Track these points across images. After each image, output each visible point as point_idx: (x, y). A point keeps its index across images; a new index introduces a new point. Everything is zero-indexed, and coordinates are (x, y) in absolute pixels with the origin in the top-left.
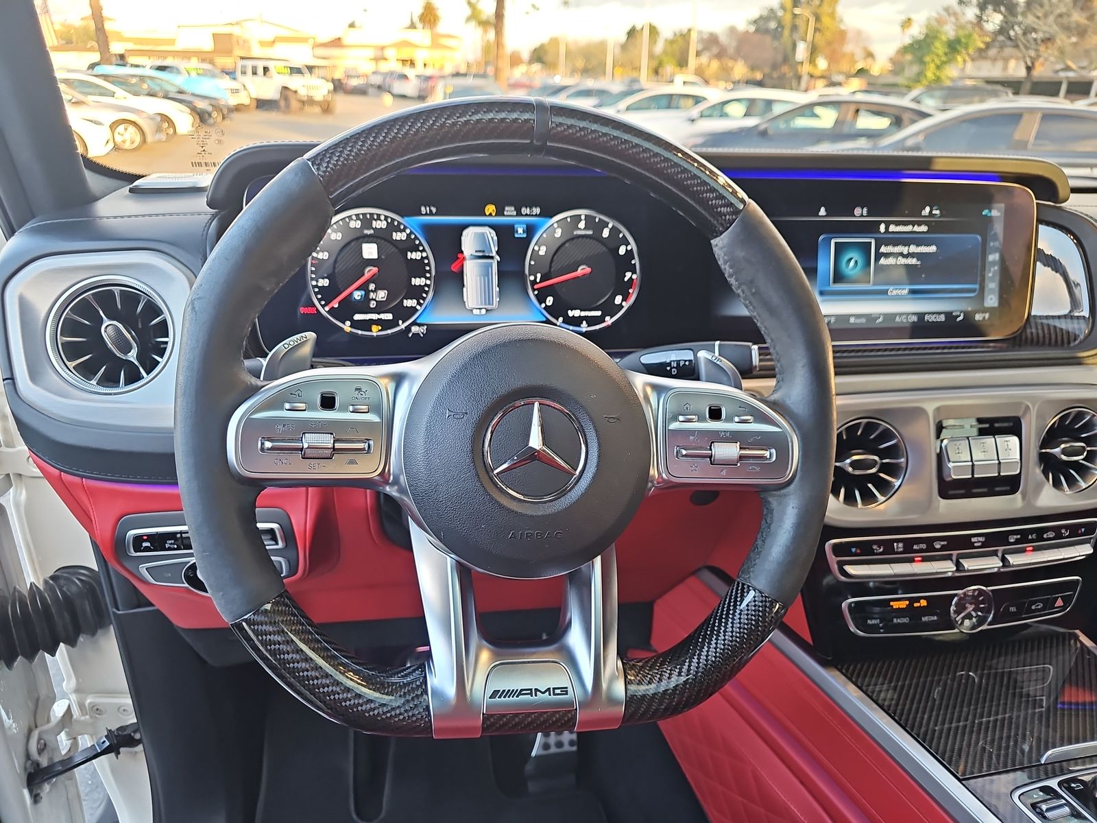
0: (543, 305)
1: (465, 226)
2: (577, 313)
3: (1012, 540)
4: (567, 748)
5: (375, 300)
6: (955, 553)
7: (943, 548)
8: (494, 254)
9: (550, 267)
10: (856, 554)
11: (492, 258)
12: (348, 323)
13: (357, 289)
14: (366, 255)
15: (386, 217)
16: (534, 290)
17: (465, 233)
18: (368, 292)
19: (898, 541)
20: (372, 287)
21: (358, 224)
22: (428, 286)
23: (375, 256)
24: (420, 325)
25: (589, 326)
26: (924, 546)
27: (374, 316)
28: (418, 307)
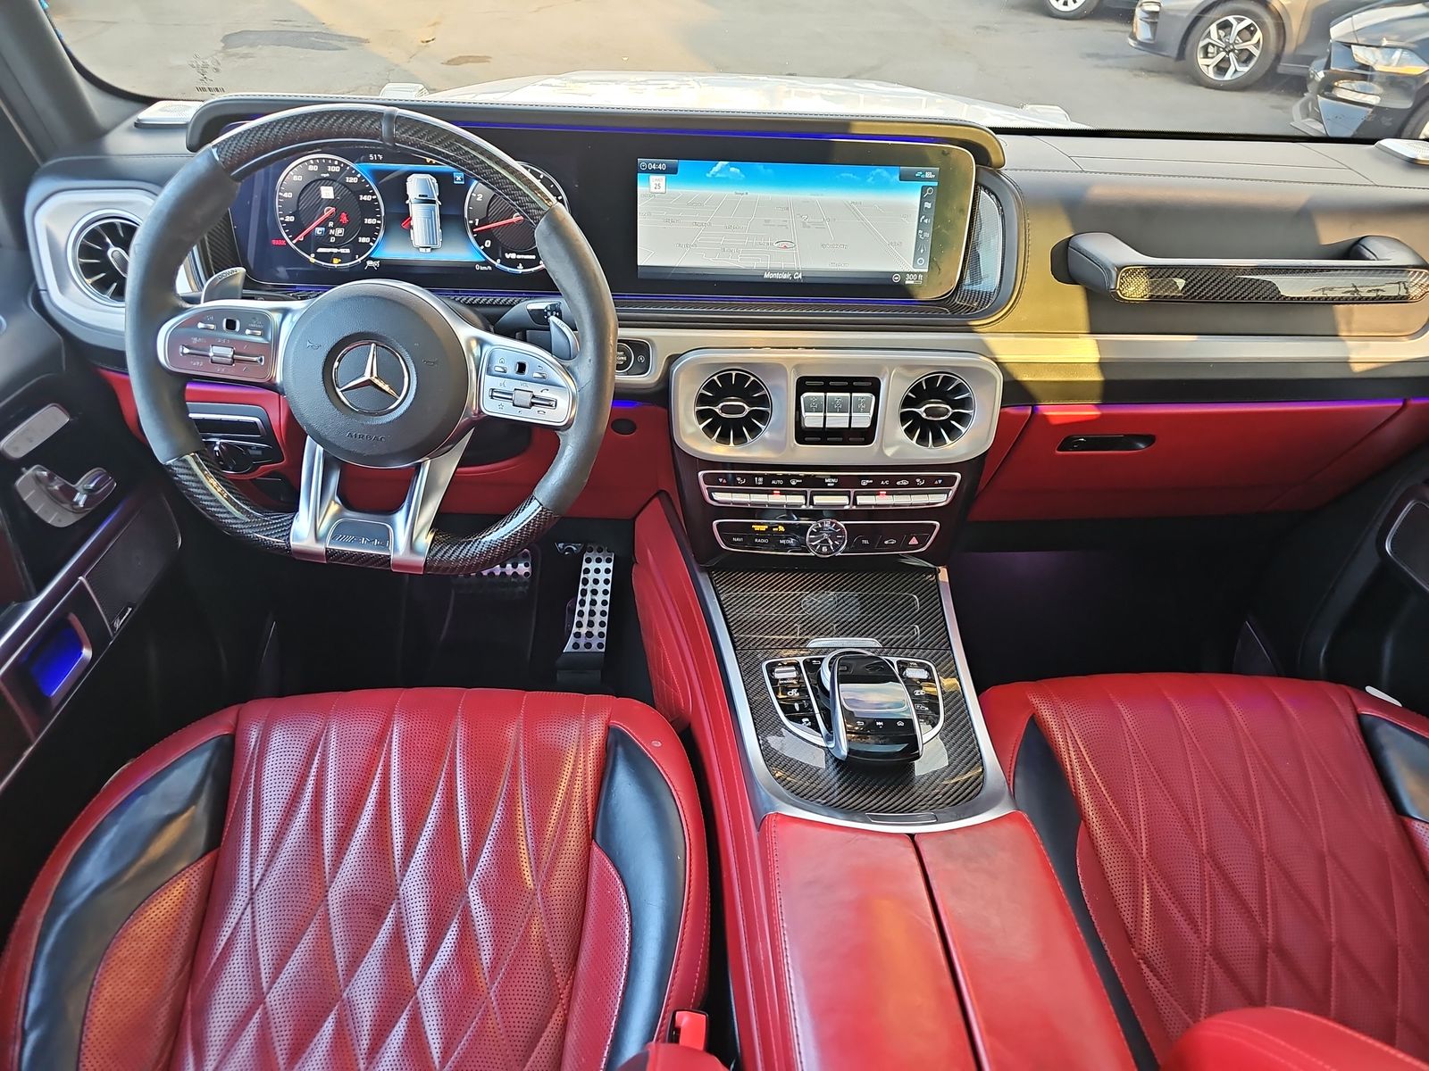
0: (482, 247)
1: (411, 173)
2: (513, 256)
3: (864, 484)
4: (594, 648)
5: (334, 236)
6: (809, 490)
7: (798, 485)
8: (436, 199)
9: (488, 213)
10: (722, 484)
11: (434, 202)
12: (313, 255)
13: (318, 226)
14: (324, 196)
15: (340, 162)
16: (473, 233)
17: (409, 179)
18: (328, 229)
19: (759, 476)
20: (331, 224)
21: (315, 168)
22: (379, 225)
23: (332, 197)
24: (374, 260)
25: (524, 268)
26: (781, 482)
27: (335, 250)
28: (371, 244)
